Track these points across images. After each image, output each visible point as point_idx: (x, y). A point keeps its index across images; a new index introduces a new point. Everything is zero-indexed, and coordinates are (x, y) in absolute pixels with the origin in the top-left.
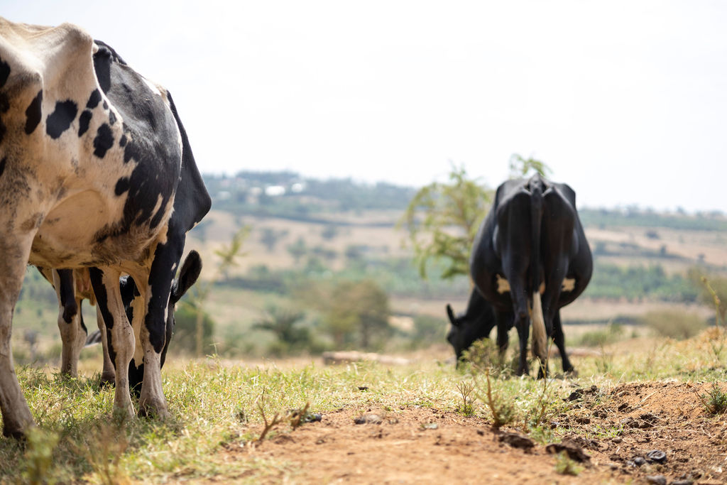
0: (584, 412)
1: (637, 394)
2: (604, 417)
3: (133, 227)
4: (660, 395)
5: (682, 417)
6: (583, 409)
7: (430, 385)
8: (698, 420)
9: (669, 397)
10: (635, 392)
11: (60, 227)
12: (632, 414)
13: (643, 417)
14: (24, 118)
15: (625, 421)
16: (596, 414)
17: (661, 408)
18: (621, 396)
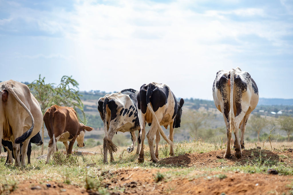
0: (108, 181)
1: (127, 173)
2: (115, 182)
3: (136, 127)
4: (136, 174)
5: (146, 183)
6: (107, 180)
7: (47, 172)
8: (153, 184)
9: (140, 175)
10: (126, 173)
11: (125, 127)
12: (127, 182)
13: (132, 183)
14: (120, 113)
15: (125, 184)
16: (112, 182)
17: (138, 179)
18: (121, 174)
